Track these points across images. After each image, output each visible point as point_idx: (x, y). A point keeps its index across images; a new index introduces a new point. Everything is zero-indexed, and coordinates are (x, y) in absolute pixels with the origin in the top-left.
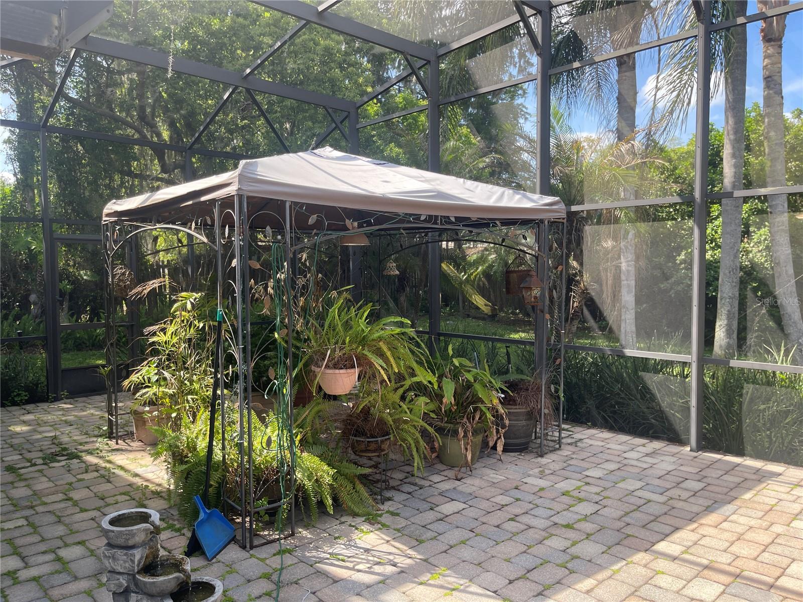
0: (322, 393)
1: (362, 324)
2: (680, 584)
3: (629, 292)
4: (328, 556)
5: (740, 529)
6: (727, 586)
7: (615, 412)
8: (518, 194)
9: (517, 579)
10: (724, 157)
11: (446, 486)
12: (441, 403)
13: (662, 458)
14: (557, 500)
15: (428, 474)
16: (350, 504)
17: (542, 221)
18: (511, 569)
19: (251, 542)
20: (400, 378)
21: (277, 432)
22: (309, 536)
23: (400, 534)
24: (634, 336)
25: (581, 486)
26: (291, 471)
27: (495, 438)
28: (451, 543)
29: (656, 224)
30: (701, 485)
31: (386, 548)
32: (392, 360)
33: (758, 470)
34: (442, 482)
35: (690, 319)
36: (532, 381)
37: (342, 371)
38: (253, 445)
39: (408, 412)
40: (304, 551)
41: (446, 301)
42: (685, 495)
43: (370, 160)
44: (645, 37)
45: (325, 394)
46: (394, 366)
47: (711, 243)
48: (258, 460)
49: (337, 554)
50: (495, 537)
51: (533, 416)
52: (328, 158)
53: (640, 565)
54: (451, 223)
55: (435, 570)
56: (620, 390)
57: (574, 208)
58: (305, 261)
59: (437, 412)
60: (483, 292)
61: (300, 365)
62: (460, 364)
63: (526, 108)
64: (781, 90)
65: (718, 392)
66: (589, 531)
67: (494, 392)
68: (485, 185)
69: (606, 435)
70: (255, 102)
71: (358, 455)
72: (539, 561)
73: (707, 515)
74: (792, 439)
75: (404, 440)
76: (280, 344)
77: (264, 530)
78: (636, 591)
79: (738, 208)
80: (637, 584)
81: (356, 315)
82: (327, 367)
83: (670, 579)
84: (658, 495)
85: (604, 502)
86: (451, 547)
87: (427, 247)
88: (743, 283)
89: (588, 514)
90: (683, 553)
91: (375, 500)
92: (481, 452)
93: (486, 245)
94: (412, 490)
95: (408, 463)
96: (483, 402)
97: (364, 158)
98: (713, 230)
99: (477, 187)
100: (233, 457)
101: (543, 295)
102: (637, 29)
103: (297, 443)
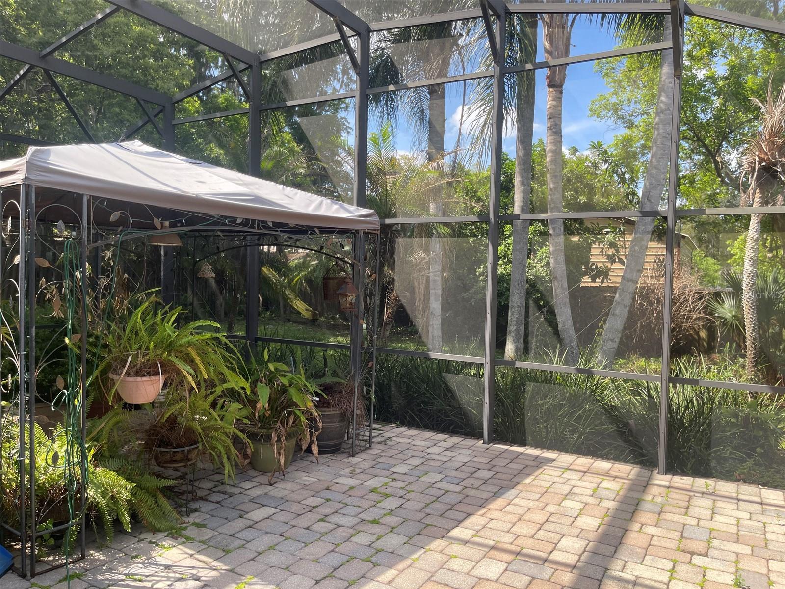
0: (122, 402)
1: (168, 328)
2: (470, 565)
3: (436, 300)
4: (124, 577)
5: (521, 511)
6: (509, 563)
7: (421, 411)
8: (336, 204)
9: (324, 578)
10: (515, 184)
11: (257, 492)
12: (255, 408)
13: (459, 451)
14: (366, 497)
15: (238, 482)
16: (151, 519)
17: (357, 231)
18: (319, 569)
19: (33, 570)
20: (211, 385)
21: (66, 446)
22: (102, 558)
23: (205, 546)
24: (440, 340)
25: (388, 483)
26: (82, 488)
27: (309, 441)
28: (260, 550)
29: (460, 239)
30: (491, 474)
31: (190, 562)
32: (201, 366)
33: (537, 457)
34: (253, 488)
35: (485, 325)
36: (346, 383)
37: (144, 379)
38: (35, 462)
39: (219, 419)
40: (94, 574)
41: (267, 305)
42: (477, 483)
43: (185, 158)
44: (452, 71)
45: (125, 404)
46: (204, 372)
47: (505, 258)
48: (42, 478)
49: (133, 575)
50: (304, 540)
51: (345, 417)
52: (136, 152)
53: (436, 551)
54: (269, 228)
55: (241, 579)
56: (426, 389)
57: (388, 221)
58: (109, 259)
59: (251, 417)
60: (304, 297)
61: (96, 373)
62: (276, 369)
63: (349, 123)
64: (561, 130)
65: (507, 390)
66: (393, 525)
67: (309, 396)
68: (304, 193)
69: (413, 432)
70: (54, 84)
71: (162, 467)
72: (345, 558)
73: (494, 500)
74: (564, 429)
75: (213, 448)
76: (71, 350)
77: (48, 555)
78: (432, 576)
79: (526, 228)
80: (433, 570)
81: (163, 319)
82: (128, 374)
83: (461, 562)
84: (455, 486)
85: (409, 496)
86: (259, 554)
87: (246, 250)
88: (528, 294)
89: (393, 508)
90: (473, 537)
91: (179, 513)
92: (295, 455)
93: (307, 251)
94: (221, 499)
95: (218, 471)
96: (297, 406)
97: (178, 156)
98: (506, 247)
99: (296, 194)
100: (11, 476)
101: (358, 300)
102: (446, 63)
103: (90, 458)
